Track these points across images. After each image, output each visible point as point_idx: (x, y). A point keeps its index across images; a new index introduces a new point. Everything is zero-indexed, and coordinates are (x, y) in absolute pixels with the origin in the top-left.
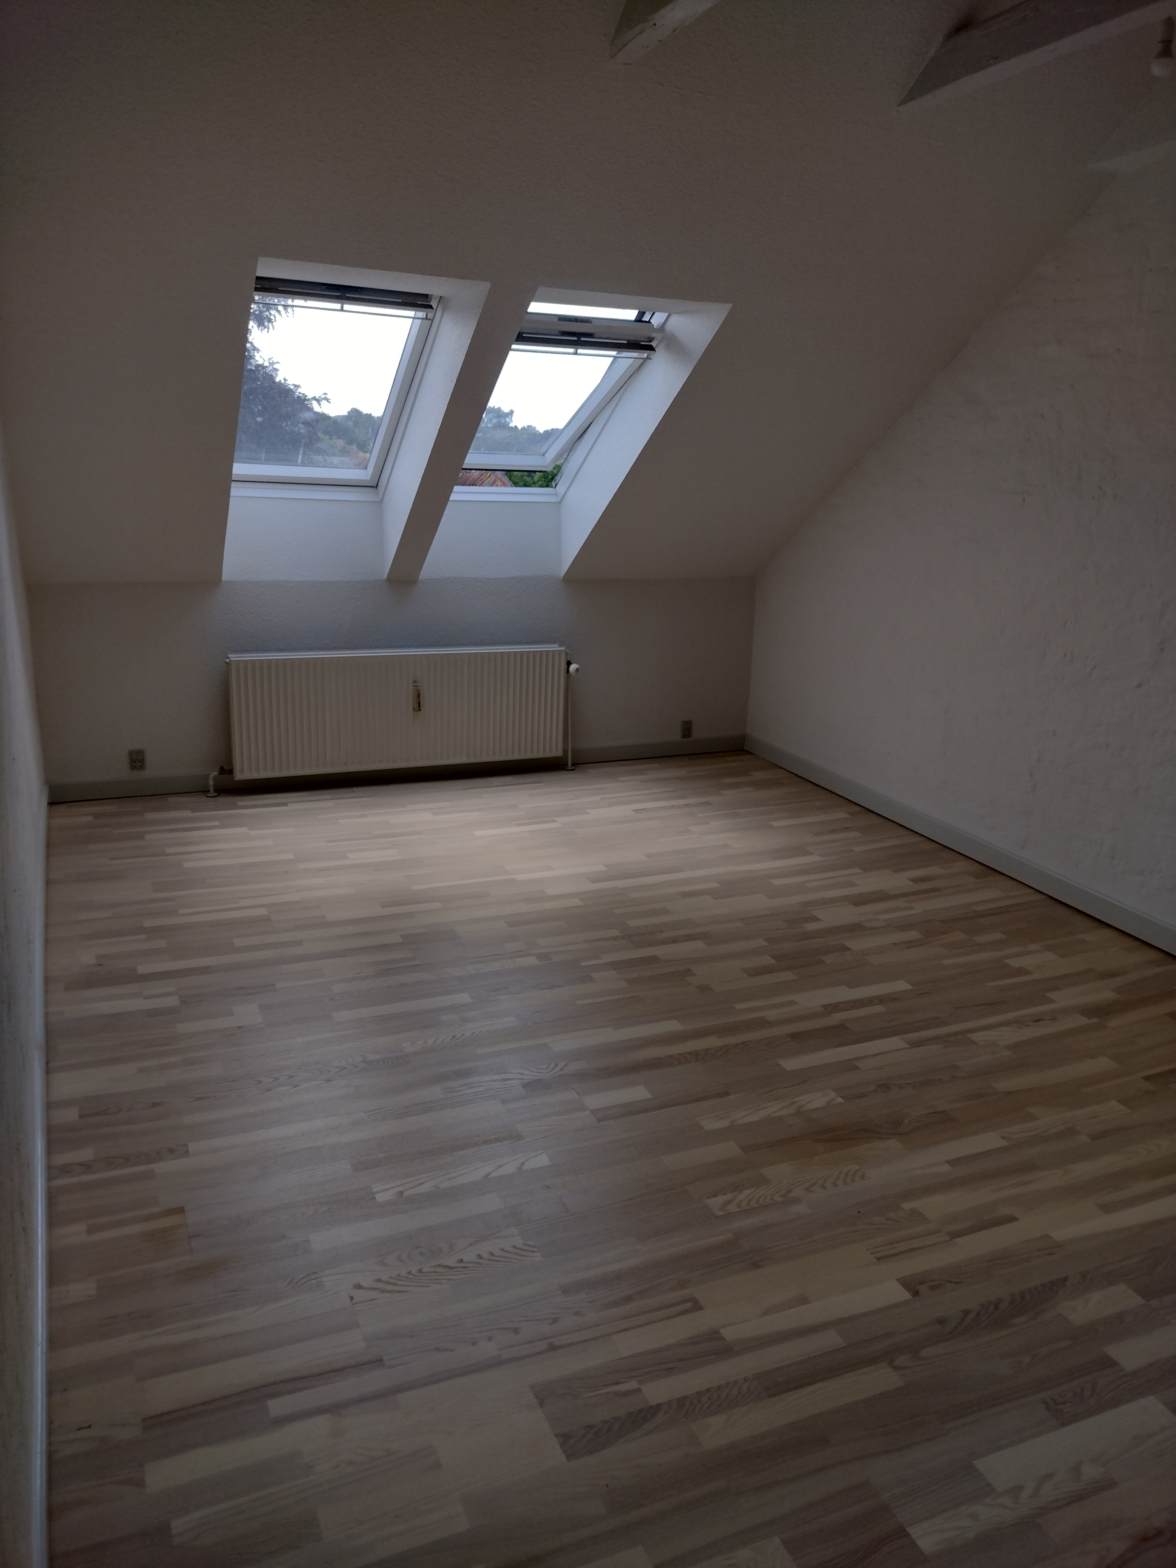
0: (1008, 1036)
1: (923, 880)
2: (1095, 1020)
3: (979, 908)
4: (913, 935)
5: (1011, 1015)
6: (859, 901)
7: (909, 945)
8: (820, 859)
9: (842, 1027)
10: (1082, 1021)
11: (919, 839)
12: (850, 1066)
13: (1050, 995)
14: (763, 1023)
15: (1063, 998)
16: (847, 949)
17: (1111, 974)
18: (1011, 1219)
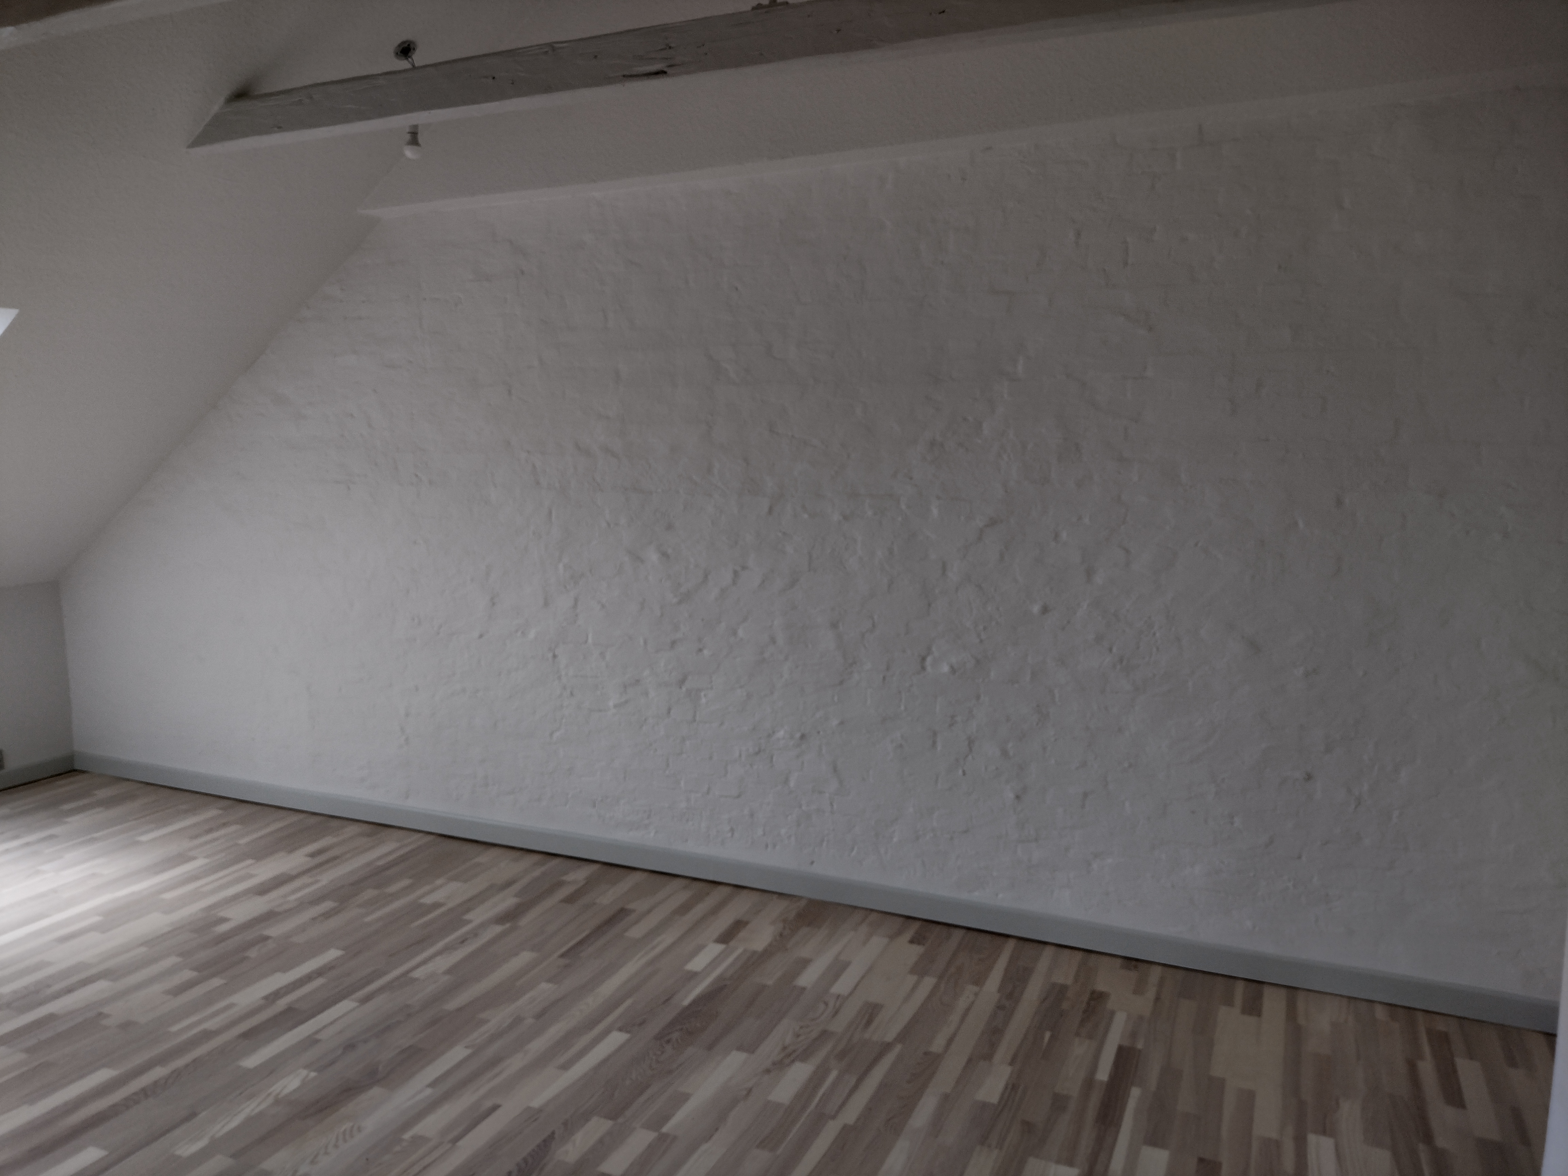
0: (443, 963)
1: (320, 852)
2: (508, 925)
3: (381, 863)
4: (328, 905)
5: (440, 945)
6: (263, 890)
7: (327, 915)
8: (207, 861)
9: (290, 1010)
10: (498, 929)
11: (301, 816)
12: (311, 1041)
13: (468, 917)
14: (207, 1035)
15: (478, 916)
16: (267, 938)
17: (509, 884)
18: (495, 1108)
